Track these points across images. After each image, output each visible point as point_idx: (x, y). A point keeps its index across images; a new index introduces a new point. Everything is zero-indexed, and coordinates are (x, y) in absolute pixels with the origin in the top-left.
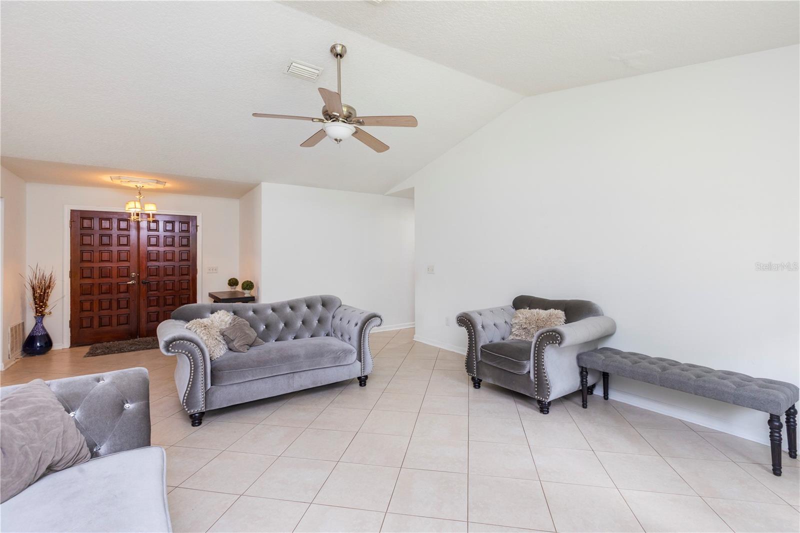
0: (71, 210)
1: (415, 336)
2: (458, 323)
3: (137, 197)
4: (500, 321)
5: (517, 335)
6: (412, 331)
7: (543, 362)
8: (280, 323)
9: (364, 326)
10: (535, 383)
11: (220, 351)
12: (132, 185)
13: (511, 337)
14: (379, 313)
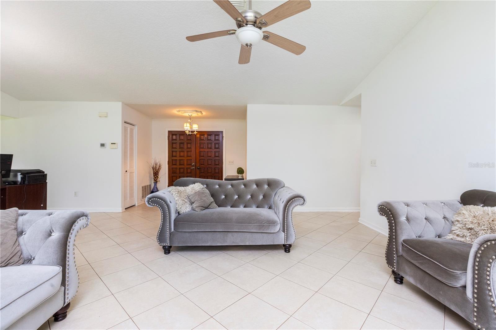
0: (168, 131)
1: (360, 218)
2: (379, 211)
3: (189, 121)
4: (437, 216)
5: (458, 235)
6: (358, 215)
7: (489, 280)
8: (234, 195)
9: (288, 204)
10: (474, 305)
11: (186, 209)
12: (187, 114)
13: (450, 236)
14: (302, 194)
